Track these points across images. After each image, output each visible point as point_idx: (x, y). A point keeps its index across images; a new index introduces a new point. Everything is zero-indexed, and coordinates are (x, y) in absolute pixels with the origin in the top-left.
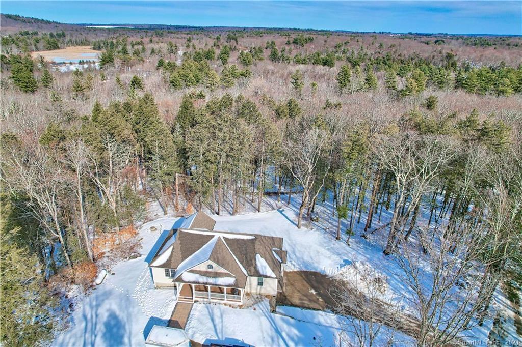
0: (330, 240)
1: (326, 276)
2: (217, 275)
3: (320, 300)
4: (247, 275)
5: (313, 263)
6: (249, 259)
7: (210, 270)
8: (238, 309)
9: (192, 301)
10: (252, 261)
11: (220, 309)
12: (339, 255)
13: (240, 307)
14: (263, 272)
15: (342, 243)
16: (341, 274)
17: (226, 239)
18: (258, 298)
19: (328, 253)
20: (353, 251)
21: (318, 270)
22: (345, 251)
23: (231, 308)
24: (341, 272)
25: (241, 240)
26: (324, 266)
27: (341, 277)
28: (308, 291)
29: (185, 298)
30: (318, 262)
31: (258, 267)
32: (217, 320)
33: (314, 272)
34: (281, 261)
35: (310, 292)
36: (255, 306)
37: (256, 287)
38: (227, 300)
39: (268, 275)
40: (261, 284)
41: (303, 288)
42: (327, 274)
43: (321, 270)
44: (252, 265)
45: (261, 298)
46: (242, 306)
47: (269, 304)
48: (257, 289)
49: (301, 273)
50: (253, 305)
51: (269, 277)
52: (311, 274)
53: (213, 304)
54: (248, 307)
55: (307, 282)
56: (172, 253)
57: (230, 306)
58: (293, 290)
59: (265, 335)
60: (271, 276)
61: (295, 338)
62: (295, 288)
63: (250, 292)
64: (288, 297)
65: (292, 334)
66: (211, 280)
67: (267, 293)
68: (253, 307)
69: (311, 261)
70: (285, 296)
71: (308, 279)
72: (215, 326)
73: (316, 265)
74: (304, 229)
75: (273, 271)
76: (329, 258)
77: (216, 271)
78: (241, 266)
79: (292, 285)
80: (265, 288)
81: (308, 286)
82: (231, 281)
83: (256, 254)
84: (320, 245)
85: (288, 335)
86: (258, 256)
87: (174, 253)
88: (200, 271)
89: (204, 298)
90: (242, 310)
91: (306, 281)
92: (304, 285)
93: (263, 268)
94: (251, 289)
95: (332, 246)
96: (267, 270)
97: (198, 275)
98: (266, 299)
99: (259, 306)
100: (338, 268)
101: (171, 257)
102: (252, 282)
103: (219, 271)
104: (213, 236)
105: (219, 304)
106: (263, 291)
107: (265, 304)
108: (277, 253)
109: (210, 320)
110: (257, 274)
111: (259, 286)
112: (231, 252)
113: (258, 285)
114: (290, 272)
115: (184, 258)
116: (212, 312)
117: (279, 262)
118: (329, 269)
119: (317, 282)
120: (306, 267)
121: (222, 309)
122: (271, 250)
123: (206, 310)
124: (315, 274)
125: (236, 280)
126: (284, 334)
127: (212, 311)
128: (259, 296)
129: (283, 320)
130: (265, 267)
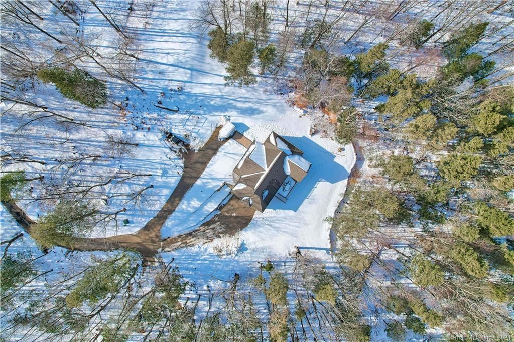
3: (227, 214)
5: (255, 230)
19: (260, 246)
24: (240, 239)
26: (249, 233)
27: (237, 237)
30: (254, 233)
32: (232, 156)
35: (235, 213)
41: (239, 211)
42: (243, 231)
49: (251, 217)
52: (247, 222)
55: (242, 216)
58: (241, 205)
59: (214, 173)
61: (206, 184)
62: (241, 208)
65: (209, 184)
69: (258, 230)
71: (244, 218)
72: (230, 154)
76: (255, 243)
81: (240, 215)
85: (210, 182)
91: (244, 216)
92: (241, 213)
100: (244, 241)
101: (271, 143)
109: (234, 153)
115: (266, 150)
118: (246, 235)
119: (240, 221)
126: (211, 180)
129: (219, 185)
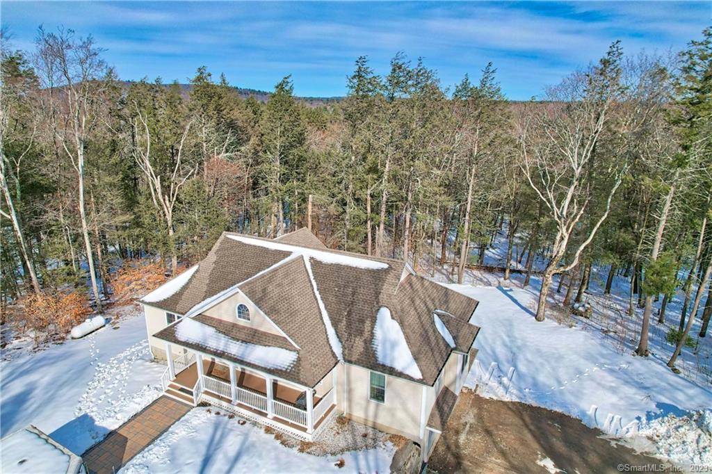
0: (620, 353)
1: (597, 432)
2: (255, 337)
4: (340, 357)
5: (561, 393)
6: (355, 317)
7: (242, 322)
8: (295, 451)
9: (192, 401)
10: (362, 321)
11: (246, 436)
12: (642, 387)
13: (305, 447)
14: (385, 356)
15: (653, 363)
16: (650, 438)
17: (316, 263)
18: (365, 436)
19: (610, 380)
20: (690, 387)
21: (574, 414)
22: (663, 384)
23: (279, 442)
24: (649, 432)
25: (351, 268)
26: (594, 406)
27: (647, 447)
28: (533, 461)
29: (182, 390)
30: (578, 394)
31: (376, 342)
32: (217, 466)
33: (562, 416)
34: (453, 345)
35: (541, 463)
36: (347, 457)
37: (363, 403)
38: (275, 419)
39: (398, 366)
40: (378, 395)
41: (521, 450)
42: (602, 428)
43: (584, 413)
44: (361, 333)
45: (375, 440)
46: (309, 445)
47: (390, 461)
48: (366, 410)
49: (520, 409)
50: (342, 451)
51: (400, 375)
52: (551, 419)
53: (238, 419)
54: (325, 453)
55: (534, 436)
56: (190, 281)
57: (278, 437)
58: (487, 447)
60: (407, 372)
62: (495, 443)
63: (350, 415)
64: (466, 463)
66: (235, 348)
67: (395, 428)
68: (339, 457)
69: (555, 387)
70: (458, 457)
71: (539, 428)
73: (570, 398)
74: (549, 323)
75: (416, 359)
76: (613, 390)
77: (254, 327)
78: (331, 331)
79: (488, 432)
80: (391, 411)
81: (535, 445)
82: (284, 358)
83: (380, 307)
84: (587, 359)
86: (385, 313)
87: (194, 281)
88: (220, 322)
89: (221, 398)
90: (304, 455)
91: (530, 431)
92: (523, 442)
93: (388, 346)
94: (350, 406)
95: (624, 366)
96: (396, 353)
97: (210, 331)
98: (390, 444)
99: (356, 459)
100: (639, 418)
102: (353, 386)
103: (262, 329)
104: (288, 254)
105: (255, 424)
106: (384, 420)
107: (376, 459)
108: (447, 322)
110: (370, 361)
111: (373, 402)
112: (317, 293)
113: (372, 397)
114: (490, 401)
116: (220, 442)
117: (447, 345)
118: (610, 415)
119: (568, 442)
120: (538, 398)
121: (252, 438)
122: (430, 312)
123: (210, 431)
124: (563, 420)
125: (299, 359)
127: (223, 436)
128: (370, 431)
130: (394, 345)
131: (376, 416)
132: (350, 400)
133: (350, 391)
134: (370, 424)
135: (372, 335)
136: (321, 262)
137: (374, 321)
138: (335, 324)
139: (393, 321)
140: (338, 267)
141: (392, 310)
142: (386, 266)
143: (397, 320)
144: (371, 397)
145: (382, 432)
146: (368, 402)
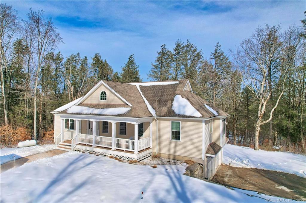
6: (162, 100)
7: (103, 102)
8: (127, 163)
13: (133, 162)
14: (179, 111)
17: (142, 87)
18: (169, 161)
23: (117, 160)
37: (167, 144)
40: (176, 135)
44: (166, 105)
45: (175, 163)
47: (185, 168)
48: (170, 148)
51: (190, 119)
54: (145, 165)
63: (160, 153)
67: (187, 156)
75: (197, 110)
78: (149, 107)
80: (184, 146)
82: (123, 110)
83: (176, 95)
86: (178, 97)
91: (267, 177)
93: (181, 107)
94: (160, 148)
96: (186, 109)
99: (164, 166)
102: (162, 134)
103: (113, 102)
105: (104, 156)
106: (179, 152)
110: (171, 114)
111: (174, 141)
112: (142, 96)
117: (213, 114)
122: (202, 103)
128: (172, 160)
130: (185, 106)
131: (175, 151)
132: (160, 144)
133: (160, 139)
134: (172, 157)
135: (172, 105)
136: (145, 86)
137: (172, 100)
138: (151, 104)
139: (183, 99)
140: (154, 87)
141: (182, 95)
142: (178, 82)
143: (185, 98)
144: (172, 139)
145: (179, 161)
146: (170, 142)
